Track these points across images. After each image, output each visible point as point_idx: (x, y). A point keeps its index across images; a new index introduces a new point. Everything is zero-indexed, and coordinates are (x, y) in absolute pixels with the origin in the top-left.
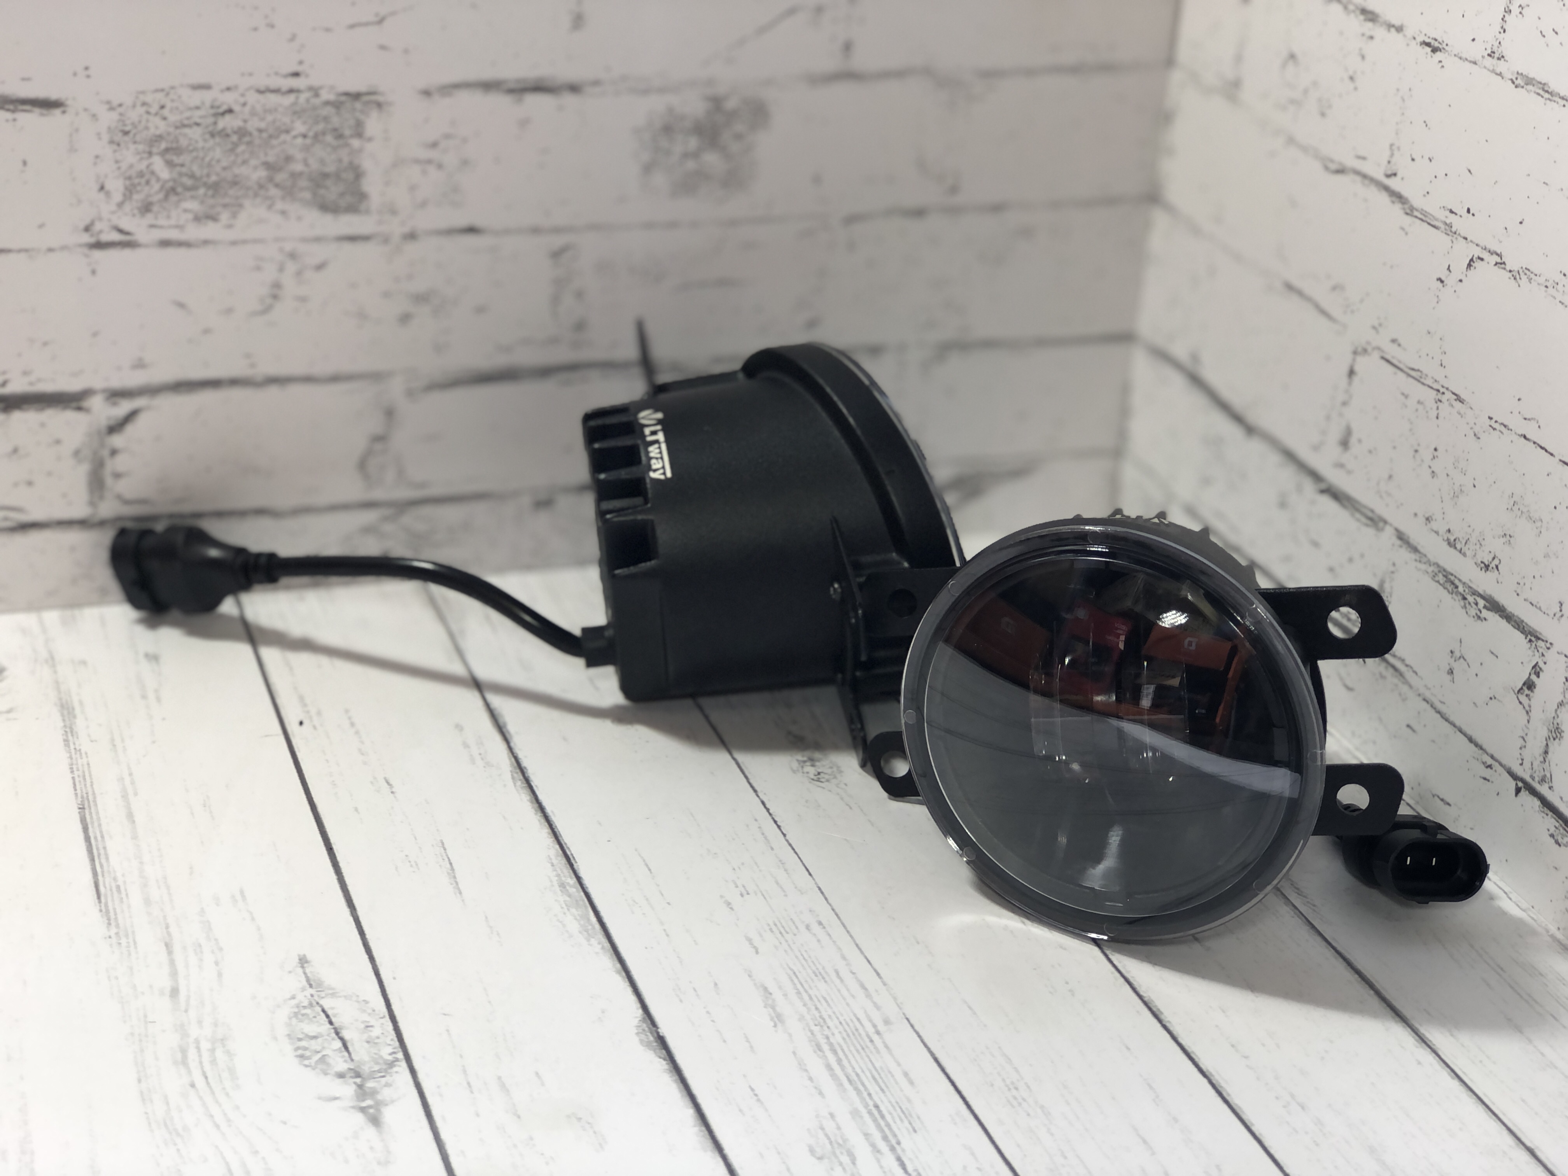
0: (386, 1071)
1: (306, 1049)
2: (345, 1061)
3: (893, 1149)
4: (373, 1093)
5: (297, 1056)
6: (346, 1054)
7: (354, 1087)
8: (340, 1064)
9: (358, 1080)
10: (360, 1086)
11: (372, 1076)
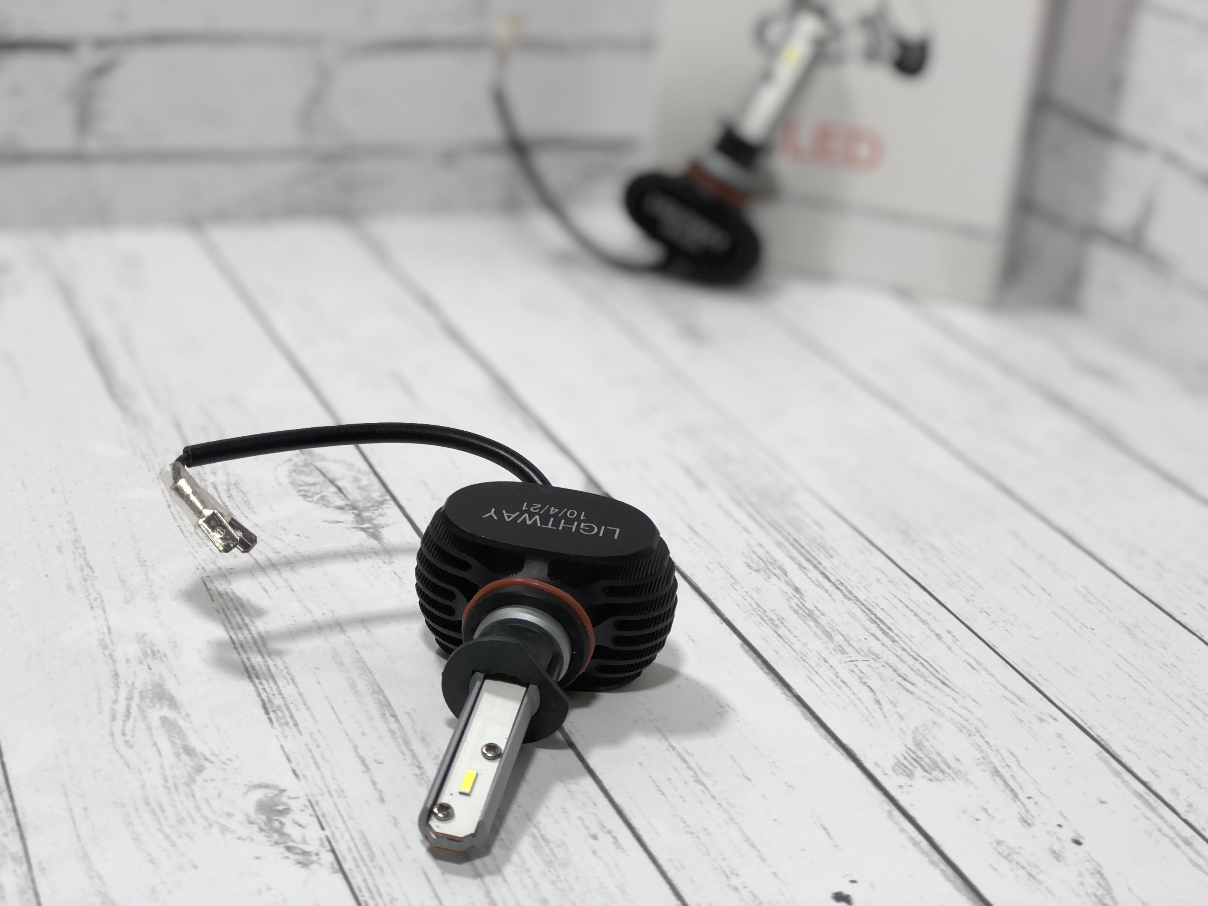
0: (378, 506)
1: (306, 491)
2: (343, 500)
3: (815, 567)
4: (370, 520)
5: (300, 496)
6: (342, 495)
7: (353, 515)
8: (339, 502)
9: (356, 512)
10: (358, 515)
11: (366, 509)
